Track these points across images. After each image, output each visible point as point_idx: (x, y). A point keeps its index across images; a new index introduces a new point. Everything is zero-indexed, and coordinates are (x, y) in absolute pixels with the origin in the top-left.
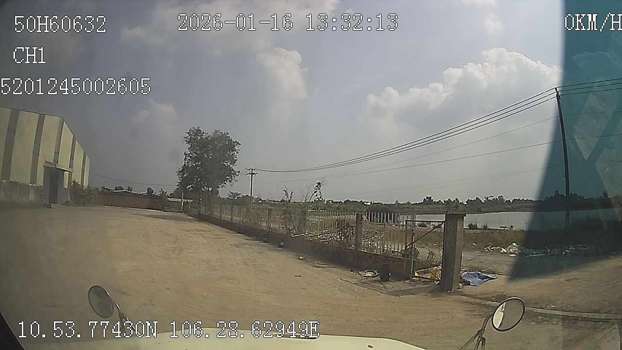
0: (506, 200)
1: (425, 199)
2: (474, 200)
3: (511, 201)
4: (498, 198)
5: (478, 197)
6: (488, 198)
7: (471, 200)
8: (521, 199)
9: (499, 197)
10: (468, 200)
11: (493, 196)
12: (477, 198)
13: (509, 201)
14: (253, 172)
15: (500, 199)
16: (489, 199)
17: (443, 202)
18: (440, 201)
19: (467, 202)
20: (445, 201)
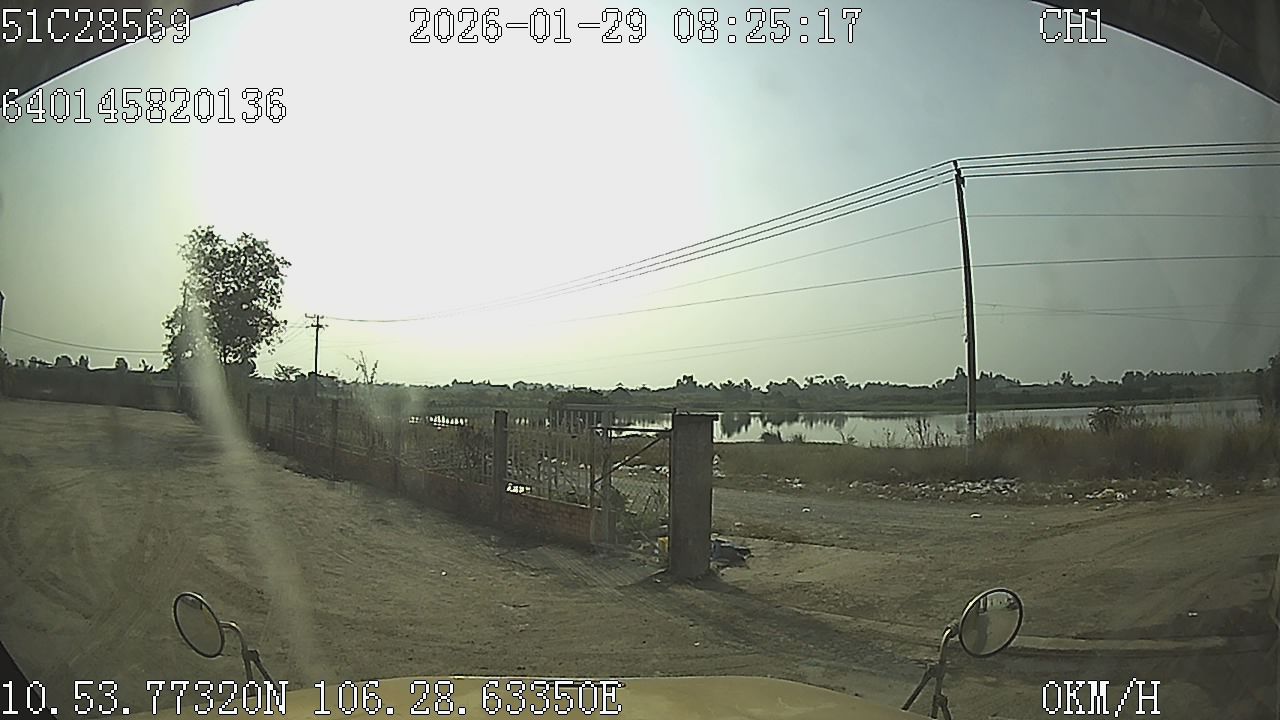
0: (851, 384)
1: (679, 380)
2: (784, 384)
3: (862, 386)
4: (833, 380)
5: (792, 378)
6: (812, 379)
7: (776, 384)
8: (882, 383)
9: (835, 379)
10: (771, 383)
11: (822, 377)
12: (789, 380)
13: (858, 386)
14: (320, 323)
15: (837, 382)
16: (815, 381)
17: (719, 388)
18: (711, 384)
19: (768, 387)
20: (721, 385)
